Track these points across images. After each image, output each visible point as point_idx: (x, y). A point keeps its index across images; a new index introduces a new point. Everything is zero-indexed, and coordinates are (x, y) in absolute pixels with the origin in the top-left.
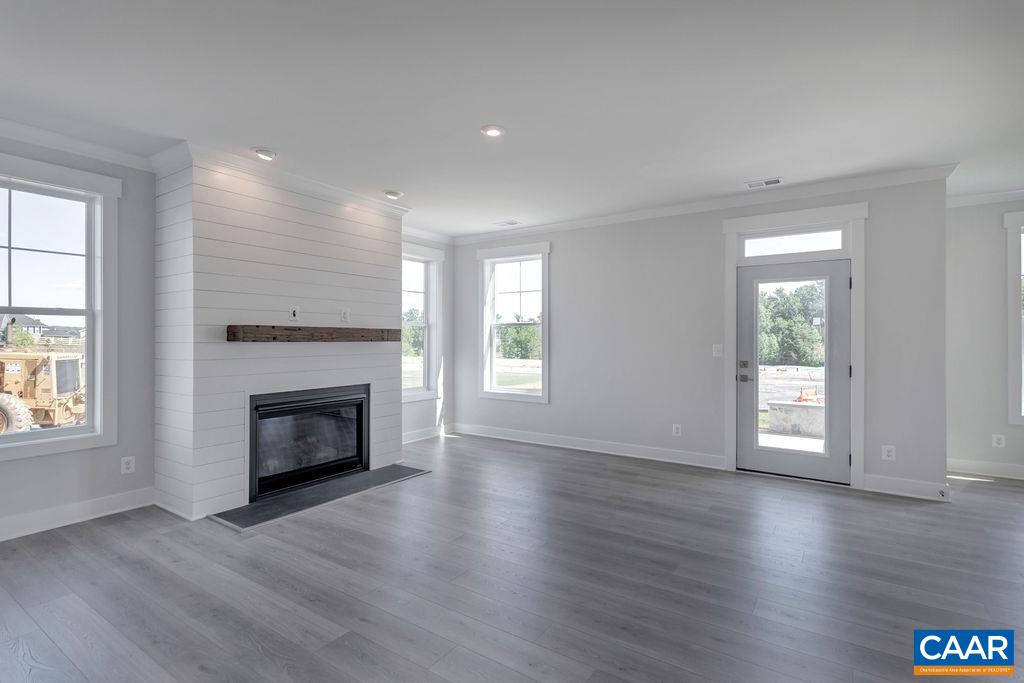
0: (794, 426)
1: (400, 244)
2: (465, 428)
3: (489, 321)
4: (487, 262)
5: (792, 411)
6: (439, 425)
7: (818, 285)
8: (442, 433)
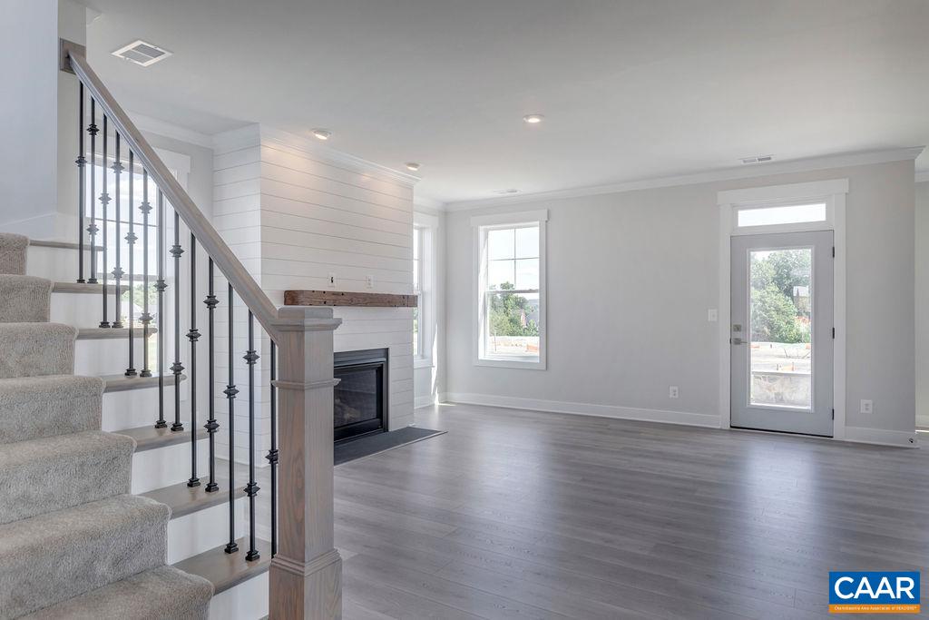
0: (777, 394)
1: (412, 213)
2: (457, 396)
3: (483, 290)
4: (482, 228)
5: (774, 380)
6: (434, 394)
7: (806, 255)
8: (437, 403)
